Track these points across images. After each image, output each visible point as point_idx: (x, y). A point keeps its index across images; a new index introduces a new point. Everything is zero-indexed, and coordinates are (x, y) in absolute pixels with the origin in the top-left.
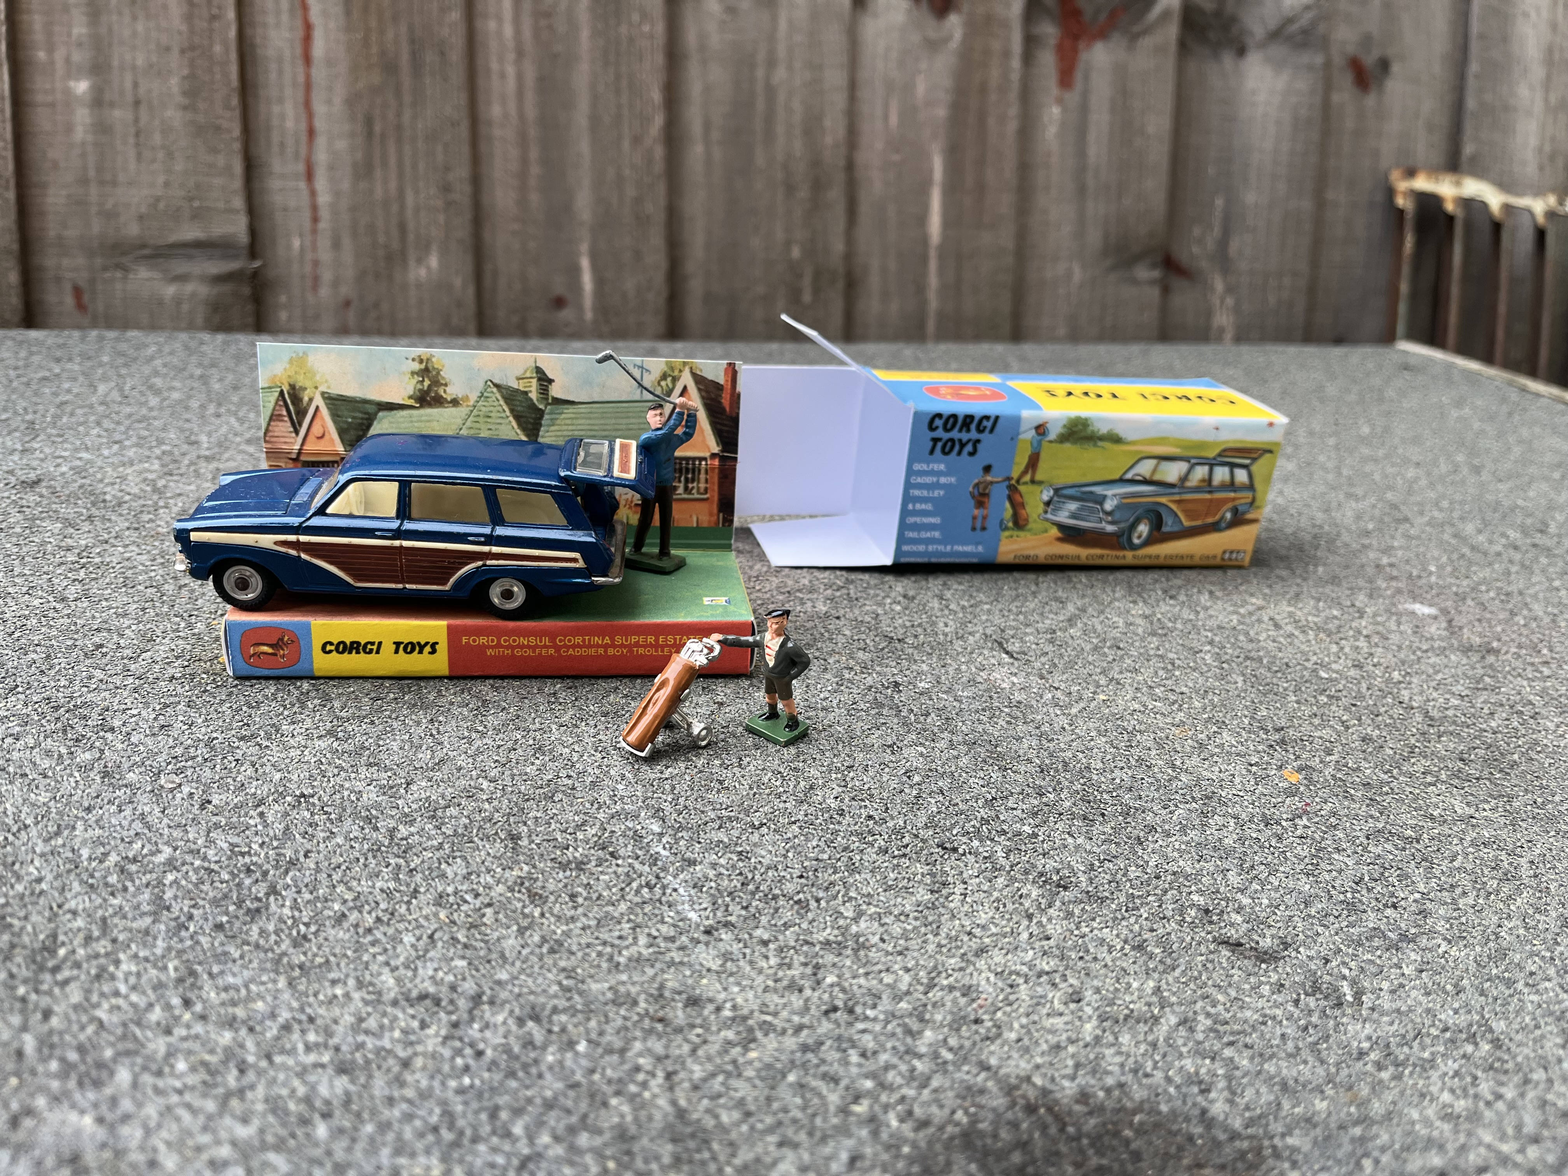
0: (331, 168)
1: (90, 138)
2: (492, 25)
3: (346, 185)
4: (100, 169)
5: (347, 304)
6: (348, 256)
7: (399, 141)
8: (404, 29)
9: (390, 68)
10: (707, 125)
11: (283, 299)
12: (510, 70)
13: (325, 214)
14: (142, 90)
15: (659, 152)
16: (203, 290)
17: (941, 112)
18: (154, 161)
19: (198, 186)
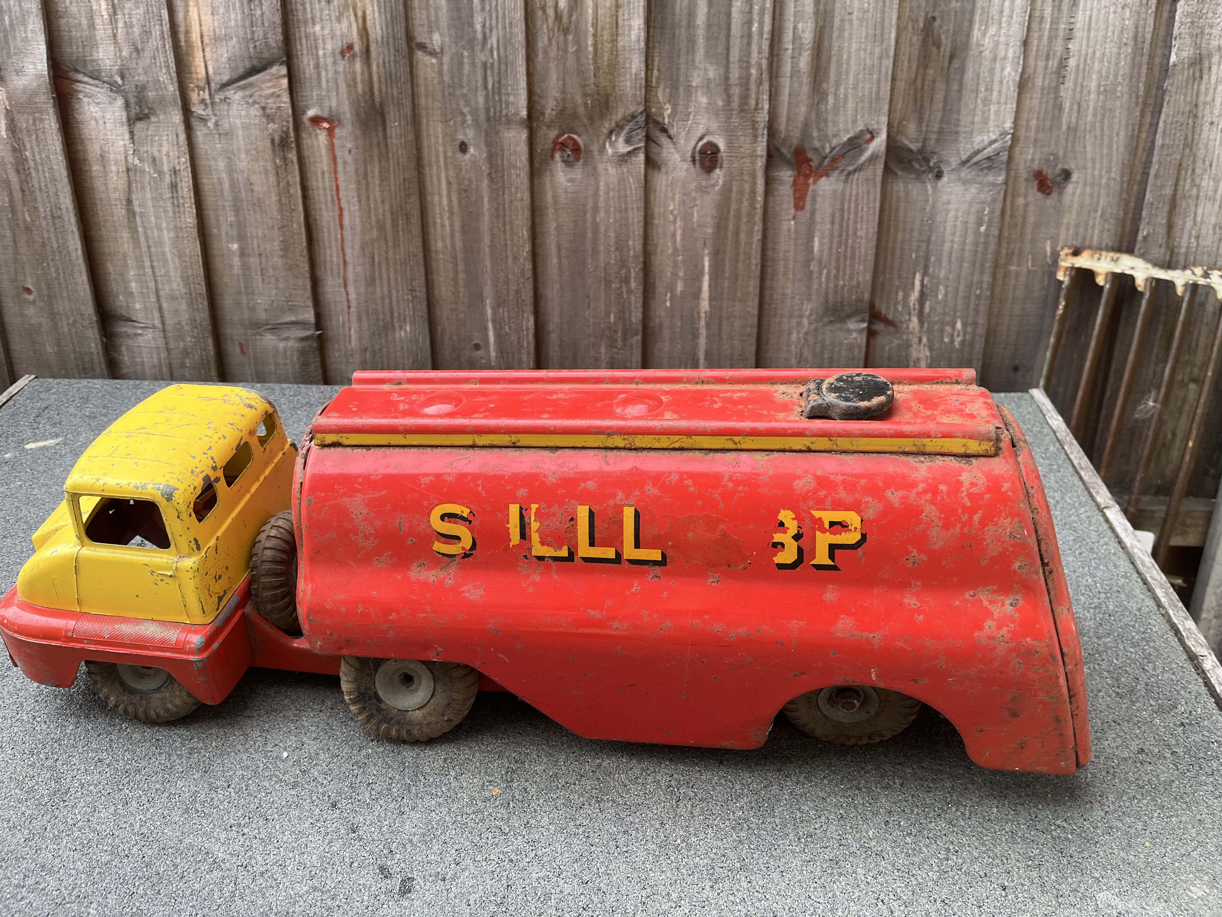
0: (355, 281)
1: (240, 272)
2: (437, 198)
3: (362, 290)
4: (246, 288)
5: (366, 349)
6: (365, 326)
7: (388, 265)
8: (387, 207)
9: (381, 228)
10: (559, 247)
11: (336, 346)
12: (447, 222)
13: (353, 304)
14: (261, 249)
15: (529, 266)
16: (296, 345)
17: (710, 230)
18: (270, 283)
19: (290, 295)
